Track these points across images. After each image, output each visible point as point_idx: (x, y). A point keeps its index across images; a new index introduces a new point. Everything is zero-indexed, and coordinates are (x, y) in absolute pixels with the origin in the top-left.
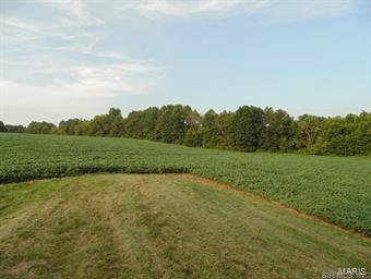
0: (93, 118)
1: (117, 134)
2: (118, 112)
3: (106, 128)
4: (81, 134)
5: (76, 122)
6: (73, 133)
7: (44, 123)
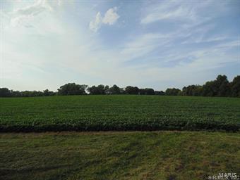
0: (205, 84)
1: (224, 95)
2: (225, 77)
3: (215, 91)
4: (196, 95)
5: (193, 87)
6: (191, 95)
7: (174, 89)
